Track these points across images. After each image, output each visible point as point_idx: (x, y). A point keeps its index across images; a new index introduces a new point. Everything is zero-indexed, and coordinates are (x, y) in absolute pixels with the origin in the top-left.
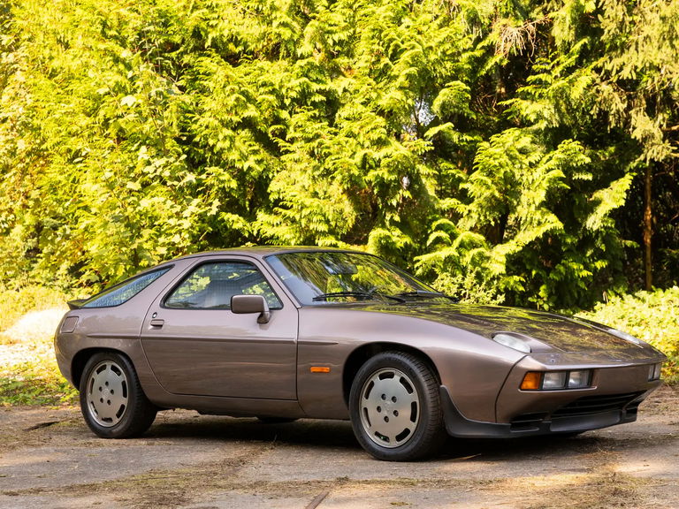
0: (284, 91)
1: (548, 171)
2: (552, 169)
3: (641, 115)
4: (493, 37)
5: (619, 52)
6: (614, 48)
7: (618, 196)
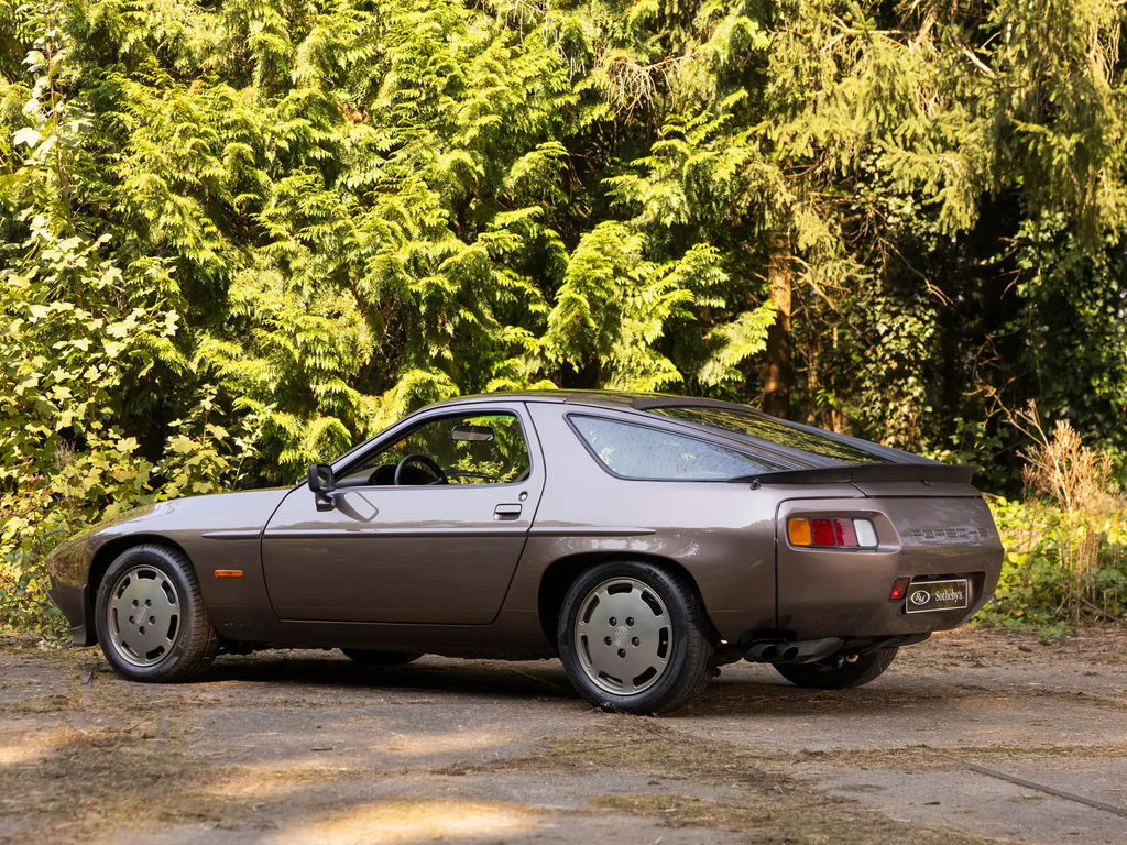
0: (267, 137)
1: (668, 290)
2: (674, 289)
3: (808, 213)
4: (599, 77)
5: (789, 113)
6: (782, 108)
7: (757, 334)
